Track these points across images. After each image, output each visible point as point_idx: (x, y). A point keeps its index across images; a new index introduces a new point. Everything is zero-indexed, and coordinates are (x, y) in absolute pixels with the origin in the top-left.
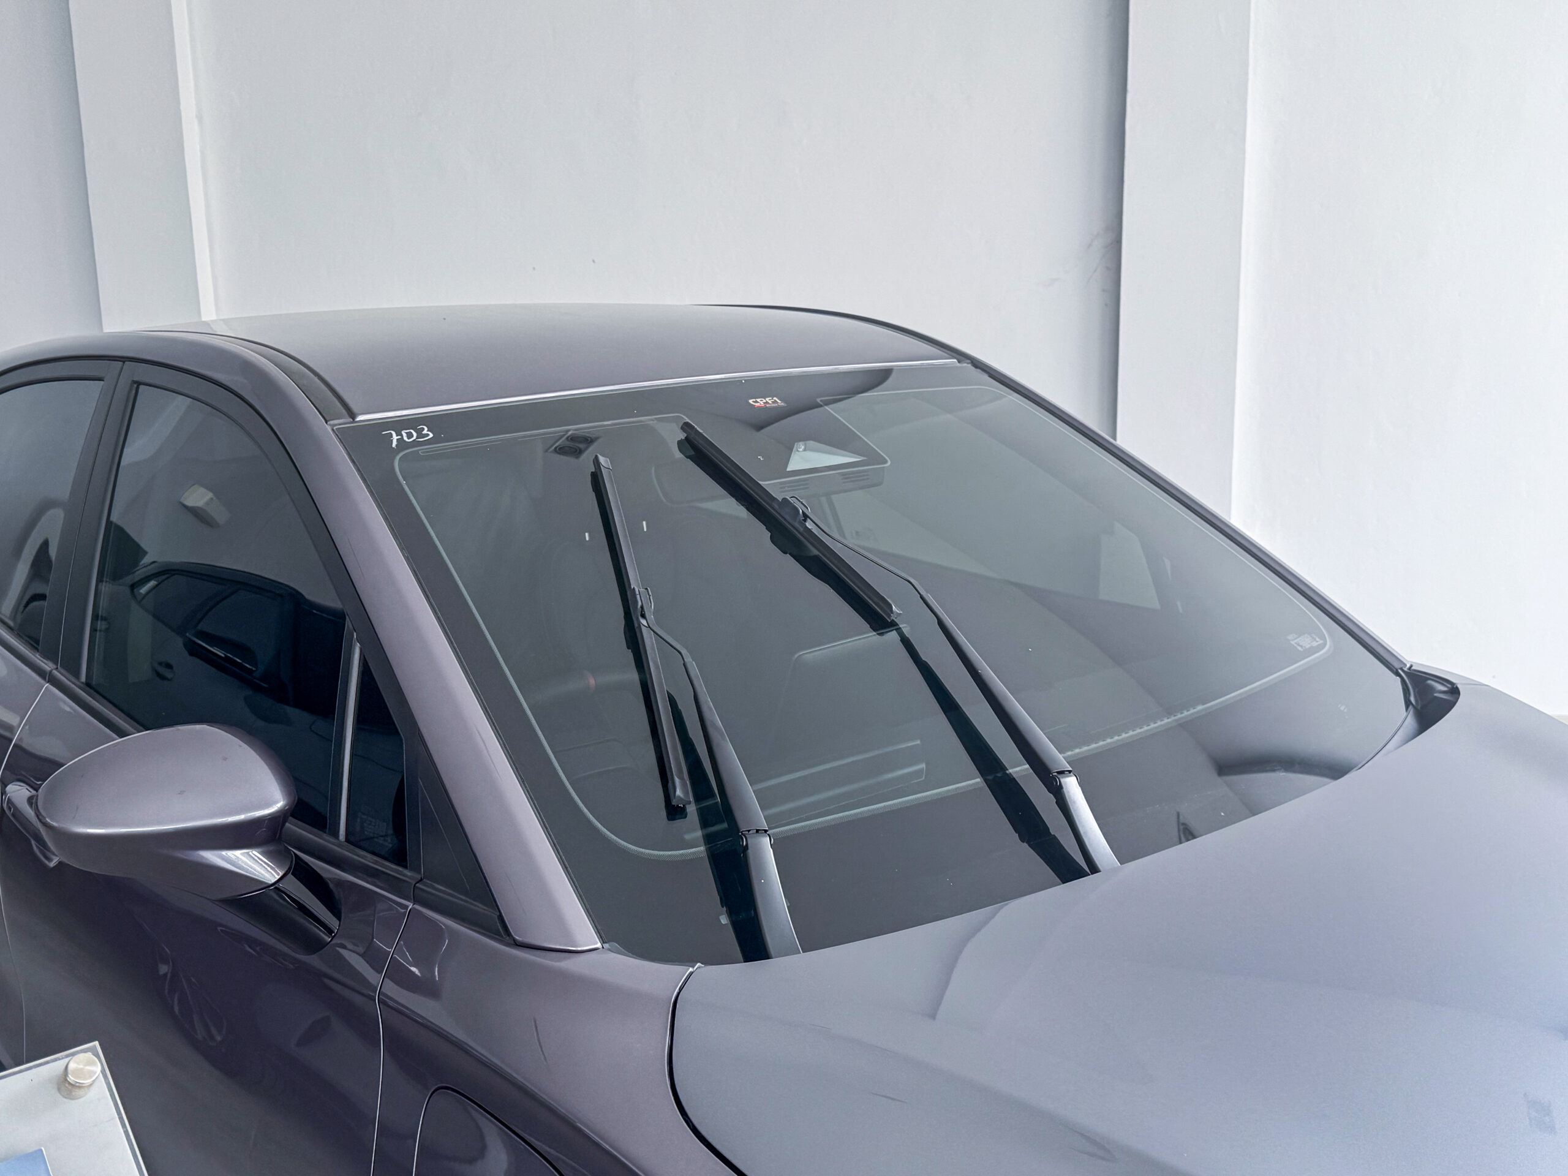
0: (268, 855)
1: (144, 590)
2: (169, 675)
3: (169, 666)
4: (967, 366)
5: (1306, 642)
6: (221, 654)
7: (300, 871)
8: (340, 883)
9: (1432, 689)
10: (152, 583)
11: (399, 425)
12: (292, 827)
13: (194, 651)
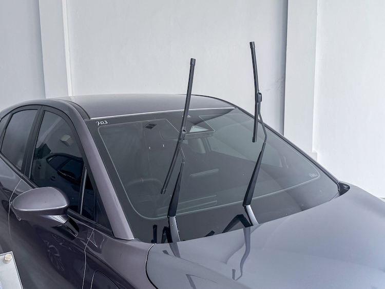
0: (63, 217)
1: (49, 160)
2: (54, 179)
3: (54, 177)
4: (237, 109)
5: (313, 175)
6: (65, 175)
7: (70, 221)
8: (80, 224)
9: (344, 187)
10: (51, 158)
11: (100, 120)
12: (69, 211)
13: (59, 174)
